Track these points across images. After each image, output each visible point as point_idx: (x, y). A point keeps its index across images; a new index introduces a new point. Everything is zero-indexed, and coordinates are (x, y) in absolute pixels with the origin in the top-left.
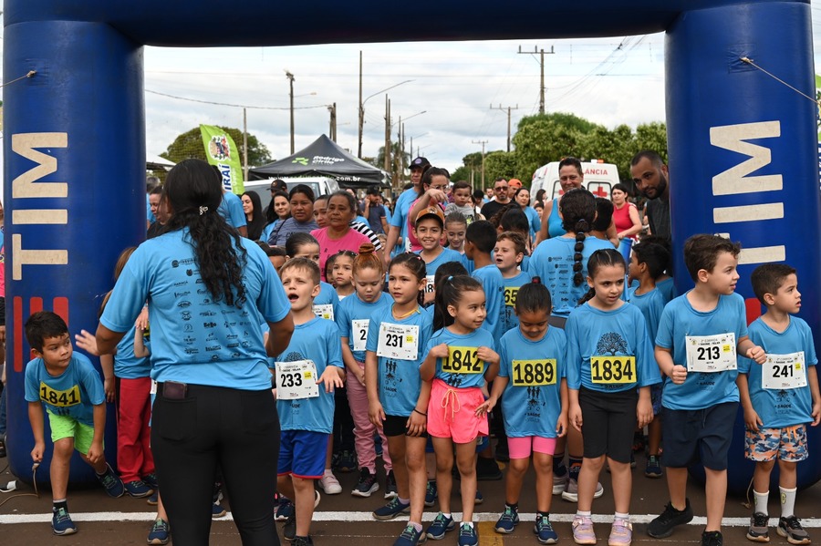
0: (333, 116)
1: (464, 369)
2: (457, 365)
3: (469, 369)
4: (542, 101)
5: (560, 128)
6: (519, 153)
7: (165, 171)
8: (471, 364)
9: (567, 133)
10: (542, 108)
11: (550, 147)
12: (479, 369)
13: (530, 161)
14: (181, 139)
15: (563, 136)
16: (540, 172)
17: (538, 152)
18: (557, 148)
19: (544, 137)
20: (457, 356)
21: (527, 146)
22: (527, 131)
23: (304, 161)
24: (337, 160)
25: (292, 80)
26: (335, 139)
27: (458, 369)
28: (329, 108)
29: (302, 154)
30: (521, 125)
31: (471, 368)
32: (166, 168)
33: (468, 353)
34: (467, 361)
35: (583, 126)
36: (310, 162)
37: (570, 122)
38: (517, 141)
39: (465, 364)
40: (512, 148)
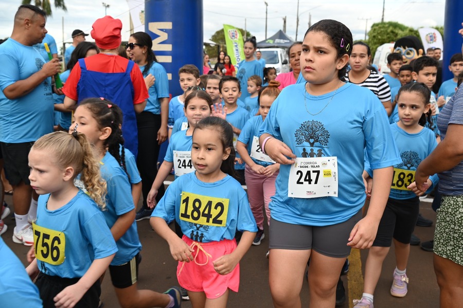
0: (285, 22)
1: (202, 220)
2: (196, 214)
3: (208, 221)
4: (383, 15)
5: (391, 28)
6: (370, 40)
7: (211, 46)
8: (211, 216)
9: (394, 31)
10: (383, 19)
11: (385, 37)
12: (220, 222)
13: (375, 44)
14: (218, 33)
15: (392, 32)
16: (380, 48)
17: (380, 39)
18: (389, 38)
19: (383, 33)
20: (197, 204)
21: (374, 37)
22: (375, 30)
23: (271, 42)
24: (286, 41)
25: (267, 5)
26: (285, 32)
27: (197, 219)
28: (284, 19)
29: (270, 39)
30: (372, 27)
31: (211, 220)
32: (211, 45)
33: (210, 203)
34: (206, 212)
35: (402, 28)
36: (274, 42)
37: (395, 25)
38: (369, 34)
39: (204, 215)
40: (367, 38)
